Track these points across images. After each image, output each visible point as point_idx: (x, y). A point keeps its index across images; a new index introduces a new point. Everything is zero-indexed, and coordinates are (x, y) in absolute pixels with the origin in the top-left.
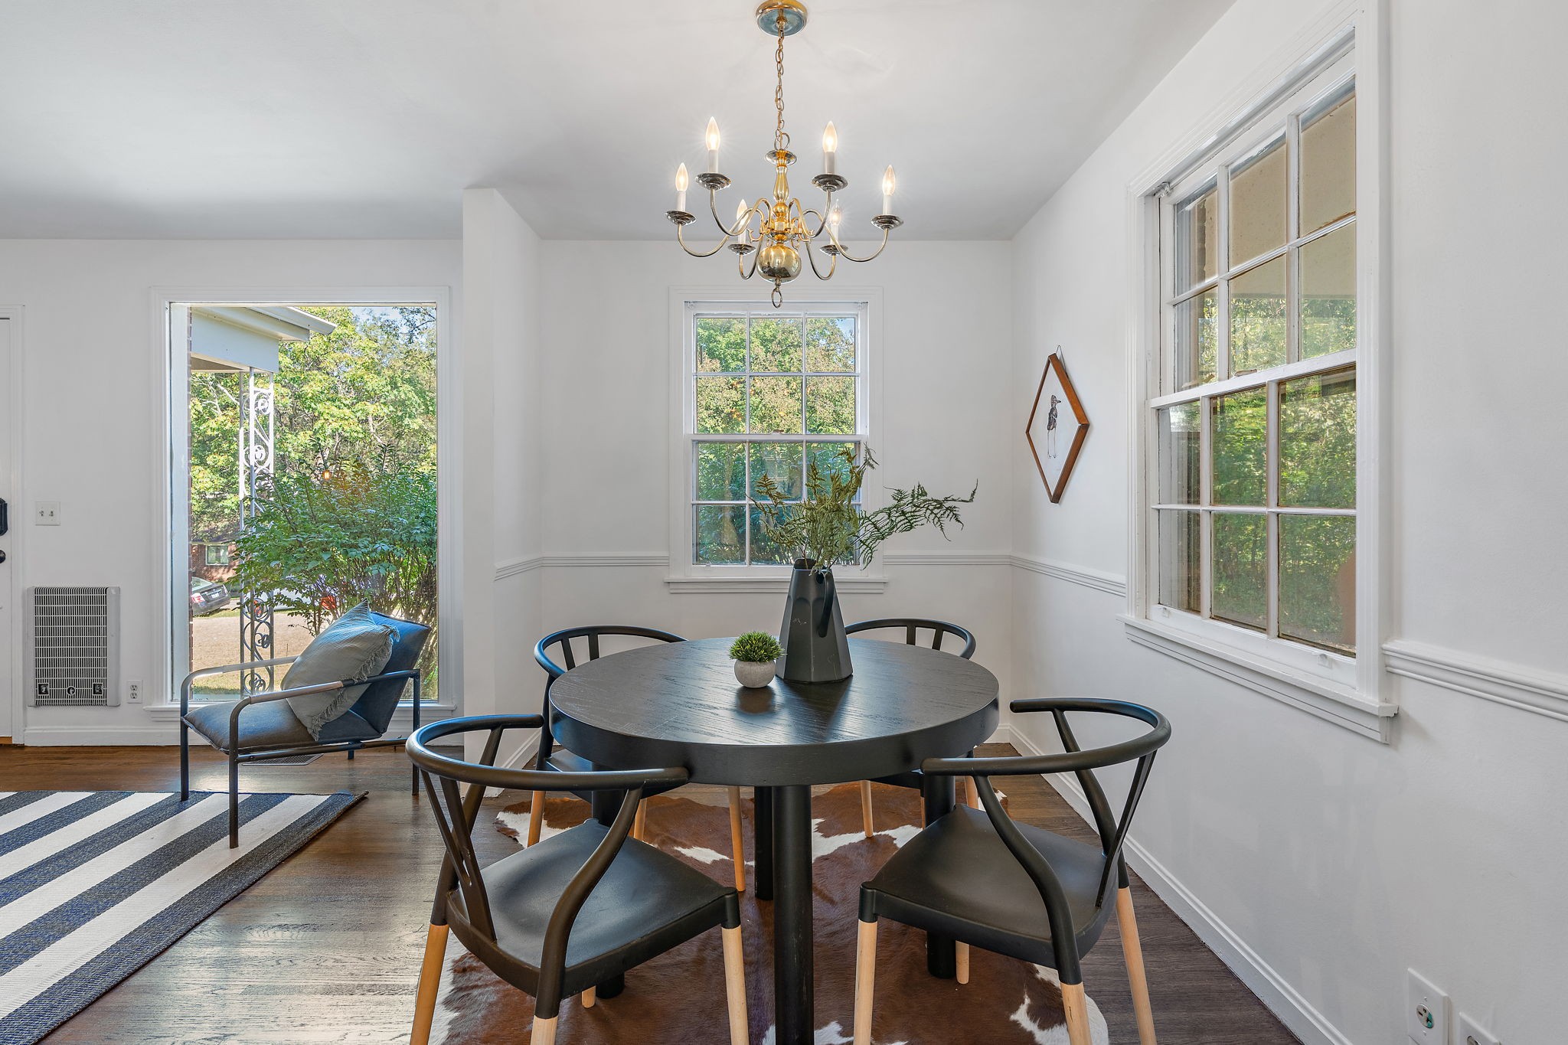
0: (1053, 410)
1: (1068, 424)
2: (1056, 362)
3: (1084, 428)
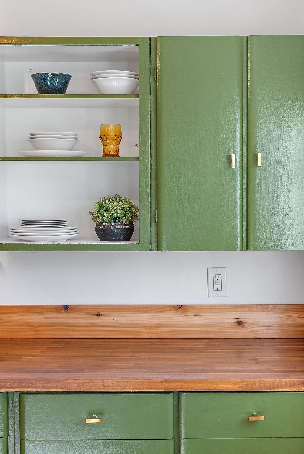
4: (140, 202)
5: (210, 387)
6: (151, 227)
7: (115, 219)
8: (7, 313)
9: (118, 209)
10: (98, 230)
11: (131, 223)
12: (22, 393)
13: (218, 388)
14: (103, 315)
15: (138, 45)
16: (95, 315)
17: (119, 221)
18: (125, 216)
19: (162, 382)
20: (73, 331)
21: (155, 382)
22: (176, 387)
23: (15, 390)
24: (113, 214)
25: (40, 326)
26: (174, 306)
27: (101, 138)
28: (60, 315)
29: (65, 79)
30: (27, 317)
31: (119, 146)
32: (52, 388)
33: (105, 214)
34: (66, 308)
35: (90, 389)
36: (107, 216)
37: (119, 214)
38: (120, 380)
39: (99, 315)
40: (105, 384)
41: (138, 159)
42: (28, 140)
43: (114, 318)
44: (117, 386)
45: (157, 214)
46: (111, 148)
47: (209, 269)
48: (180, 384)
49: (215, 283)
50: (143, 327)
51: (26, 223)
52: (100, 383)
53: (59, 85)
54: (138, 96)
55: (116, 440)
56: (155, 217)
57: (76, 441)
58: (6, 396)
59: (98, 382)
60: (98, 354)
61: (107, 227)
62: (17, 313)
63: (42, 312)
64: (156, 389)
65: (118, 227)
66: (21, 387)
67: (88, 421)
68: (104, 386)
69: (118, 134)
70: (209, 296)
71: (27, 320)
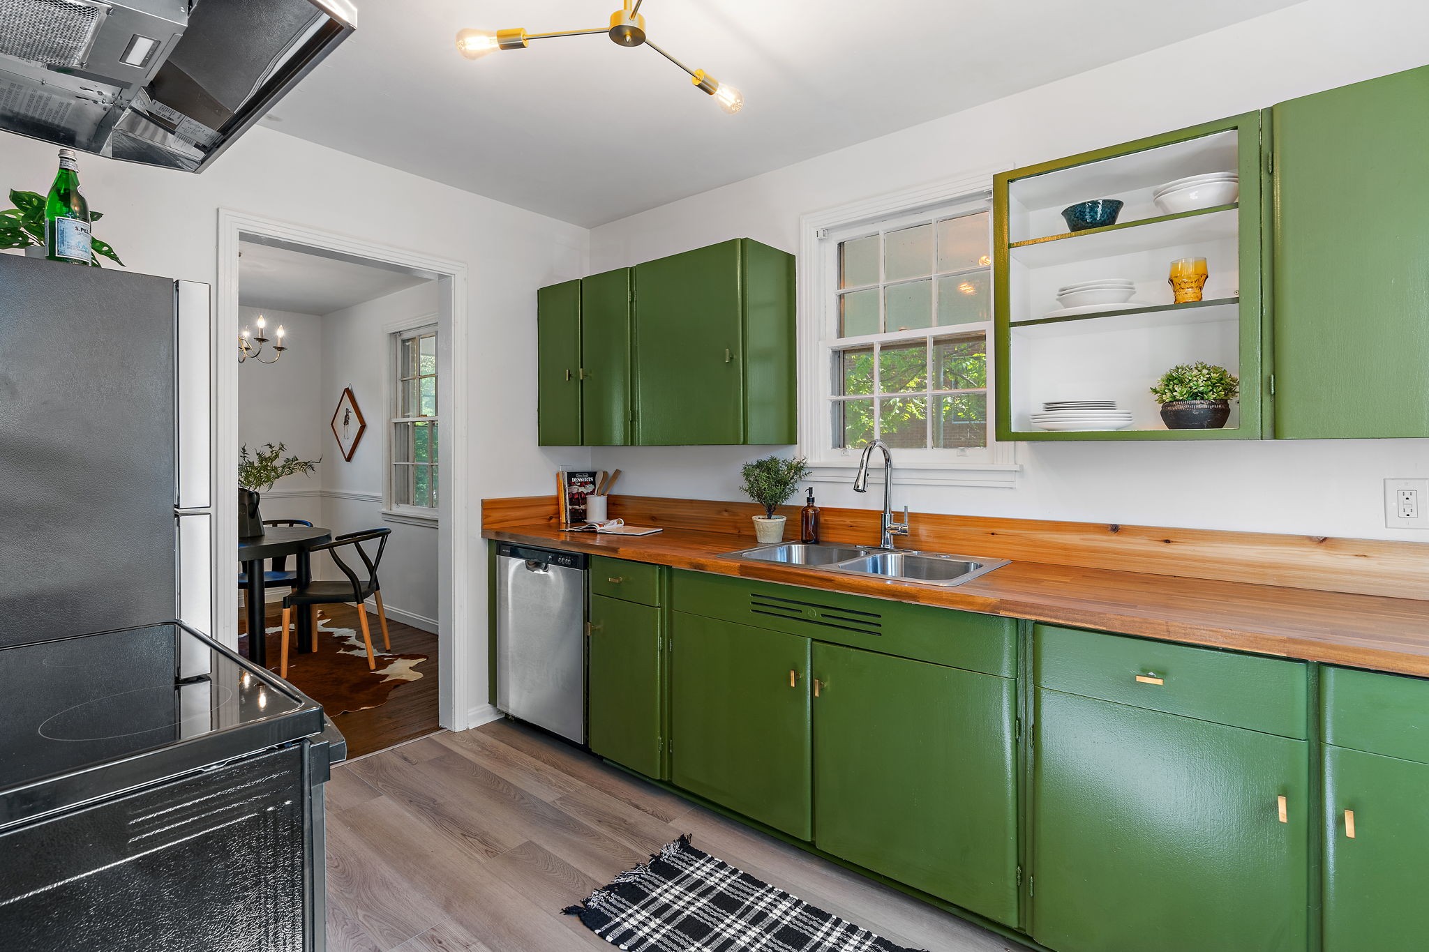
0: (347, 415)
1: (355, 425)
2: (348, 392)
3: (363, 427)
4: (1240, 365)
5: (1394, 665)
6: (1262, 403)
7: (1195, 396)
8: (1028, 529)
9: (1200, 381)
10: (1165, 414)
11: (1225, 402)
12: (1037, 622)
13: (1412, 669)
14: (1176, 542)
15: (1236, 128)
16: (1162, 541)
17: (1202, 399)
18: (1212, 390)
19: (1284, 641)
20: (1125, 561)
21: (1268, 639)
22: (1315, 654)
23: (1028, 617)
24: (1191, 388)
25: (1076, 550)
26: (1310, 538)
27: (1171, 281)
28: (1105, 538)
29: (1113, 208)
30: (1056, 536)
31: (1203, 291)
32: (1082, 621)
33: (1176, 389)
34: (1115, 529)
35: (1144, 633)
36: (1179, 391)
37: (1202, 388)
38: (1199, 627)
39: (1168, 541)
40: (1171, 629)
41: (1236, 300)
42: (1057, 300)
43: (1193, 548)
44: (1194, 635)
45: (1274, 382)
46: (1189, 294)
47: (1386, 481)
48: (1323, 649)
49: (1401, 504)
50: (1247, 565)
51: (1050, 407)
52: (1162, 627)
53: (1103, 217)
54: (1236, 206)
55: (1191, 719)
56: (1270, 386)
57: (1120, 705)
58: (1015, 624)
59: (1159, 625)
60: (1163, 592)
61: (1180, 407)
62: (1042, 530)
63: (1080, 531)
64: (1269, 650)
65: (1200, 406)
66: (1036, 614)
67: (1139, 679)
68: (1168, 631)
69: (1200, 271)
70: (1389, 526)
71: (1056, 541)
